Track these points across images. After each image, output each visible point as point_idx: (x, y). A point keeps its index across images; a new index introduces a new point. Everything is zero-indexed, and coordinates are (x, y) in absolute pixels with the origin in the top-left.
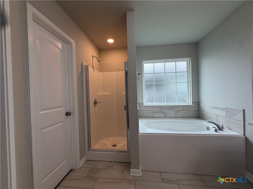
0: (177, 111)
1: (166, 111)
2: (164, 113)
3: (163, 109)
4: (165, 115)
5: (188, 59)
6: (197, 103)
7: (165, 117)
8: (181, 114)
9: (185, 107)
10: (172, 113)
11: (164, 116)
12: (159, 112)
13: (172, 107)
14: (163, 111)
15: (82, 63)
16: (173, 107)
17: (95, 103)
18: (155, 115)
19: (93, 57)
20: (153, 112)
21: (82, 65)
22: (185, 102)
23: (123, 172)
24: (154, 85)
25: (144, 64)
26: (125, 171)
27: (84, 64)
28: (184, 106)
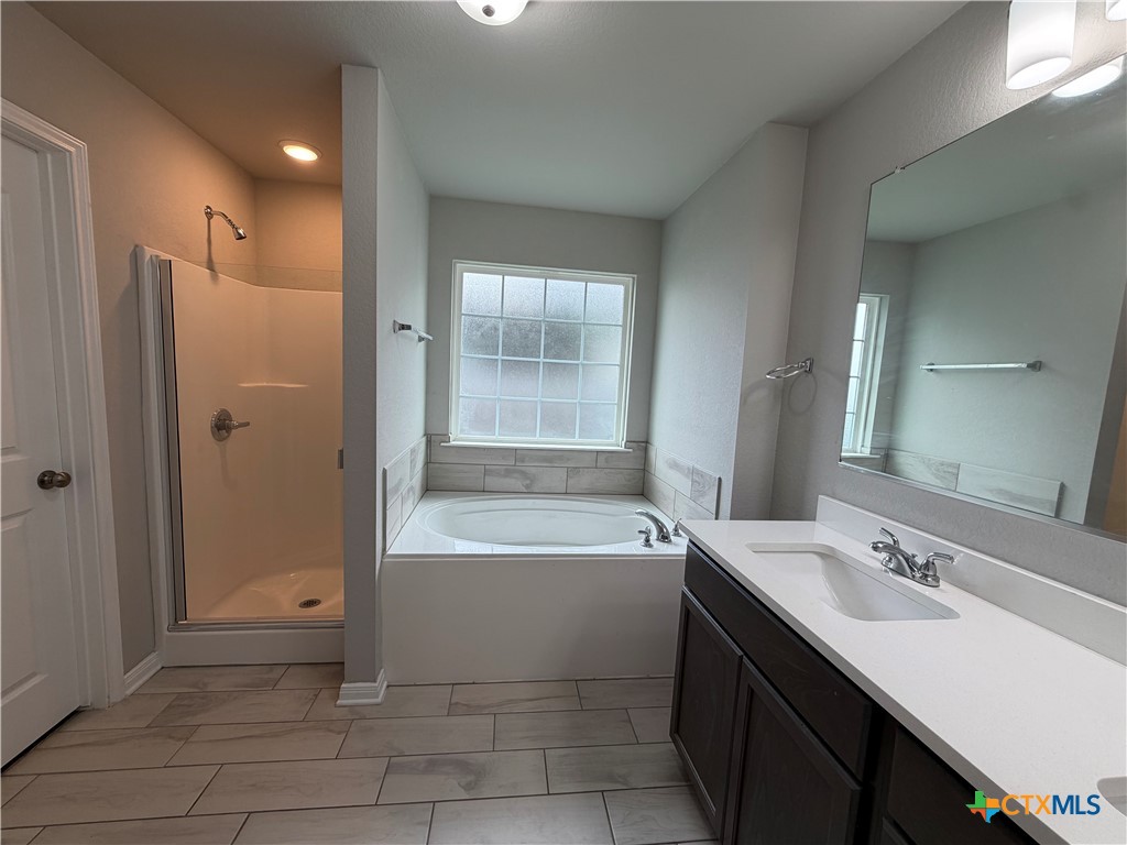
0: (573, 471)
1: (533, 470)
2: (524, 474)
3: (523, 461)
4: (528, 482)
5: (629, 279)
6: (641, 443)
7: (529, 492)
8: (585, 480)
9: (602, 458)
10: (556, 477)
11: (527, 487)
12: (508, 473)
13: (555, 453)
14: (523, 468)
15: (136, 246)
16: (560, 453)
17: (222, 426)
18: (492, 482)
19: (209, 215)
20: (486, 473)
21: (136, 256)
22: (608, 438)
23: (316, 696)
24: (500, 364)
25: (465, 274)
26: (325, 694)
27: (149, 252)
28: (598, 452)
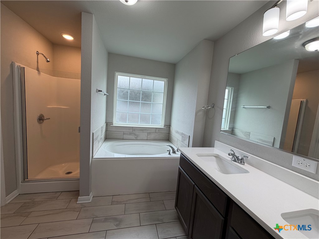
0: (149, 134)
1: (138, 133)
2: (135, 134)
3: (135, 131)
5: (166, 80)
6: (168, 126)
7: (136, 139)
8: (152, 136)
9: (157, 130)
10: (144, 135)
11: (136, 138)
12: (130, 134)
15: (12, 62)
17: (41, 119)
18: (125, 137)
19: (38, 54)
20: (124, 134)
21: (12, 65)
22: (159, 124)
23: (70, 201)
24: (128, 103)
25: (118, 76)
26: (73, 200)
27: (17, 64)
